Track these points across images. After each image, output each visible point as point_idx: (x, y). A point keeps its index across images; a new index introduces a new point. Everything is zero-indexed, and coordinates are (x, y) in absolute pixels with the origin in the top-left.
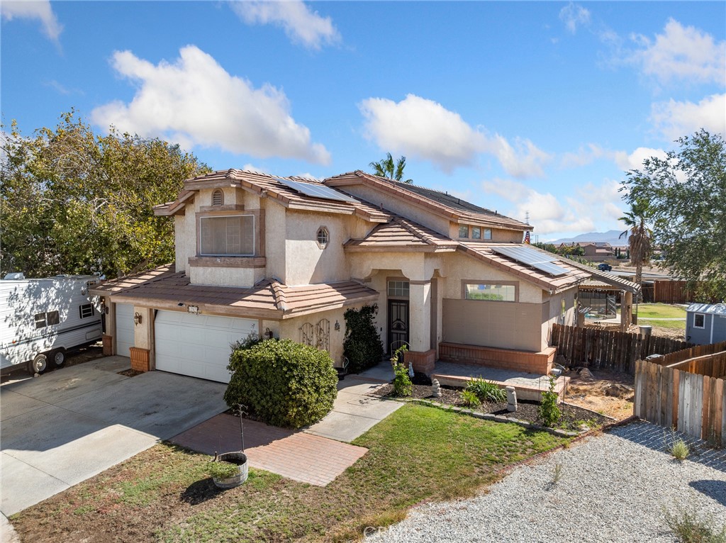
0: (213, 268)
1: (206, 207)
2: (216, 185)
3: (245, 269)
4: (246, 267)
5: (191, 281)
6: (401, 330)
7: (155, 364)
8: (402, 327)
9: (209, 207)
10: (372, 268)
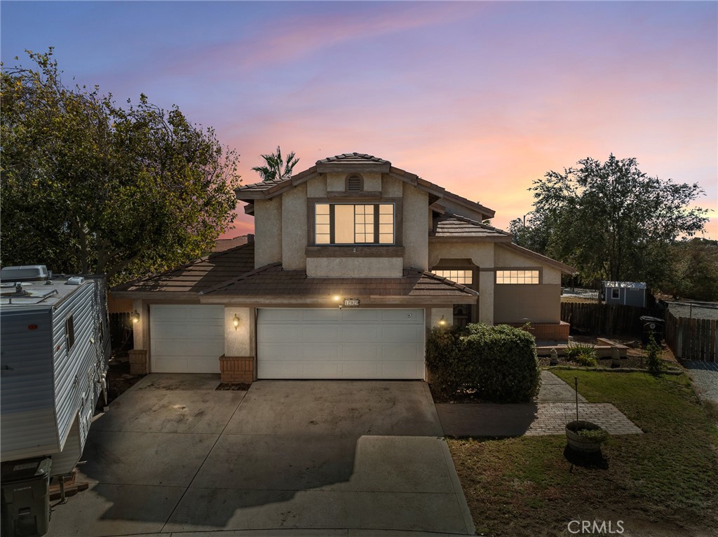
0: (344, 259)
1: (337, 192)
2: (352, 171)
3: (390, 259)
4: (392, 256)
5: (308, 273)
6: (463, 315)
7: (257, 374)
8: (464, 312)
9: (341, 192)
10: (440, 257)
